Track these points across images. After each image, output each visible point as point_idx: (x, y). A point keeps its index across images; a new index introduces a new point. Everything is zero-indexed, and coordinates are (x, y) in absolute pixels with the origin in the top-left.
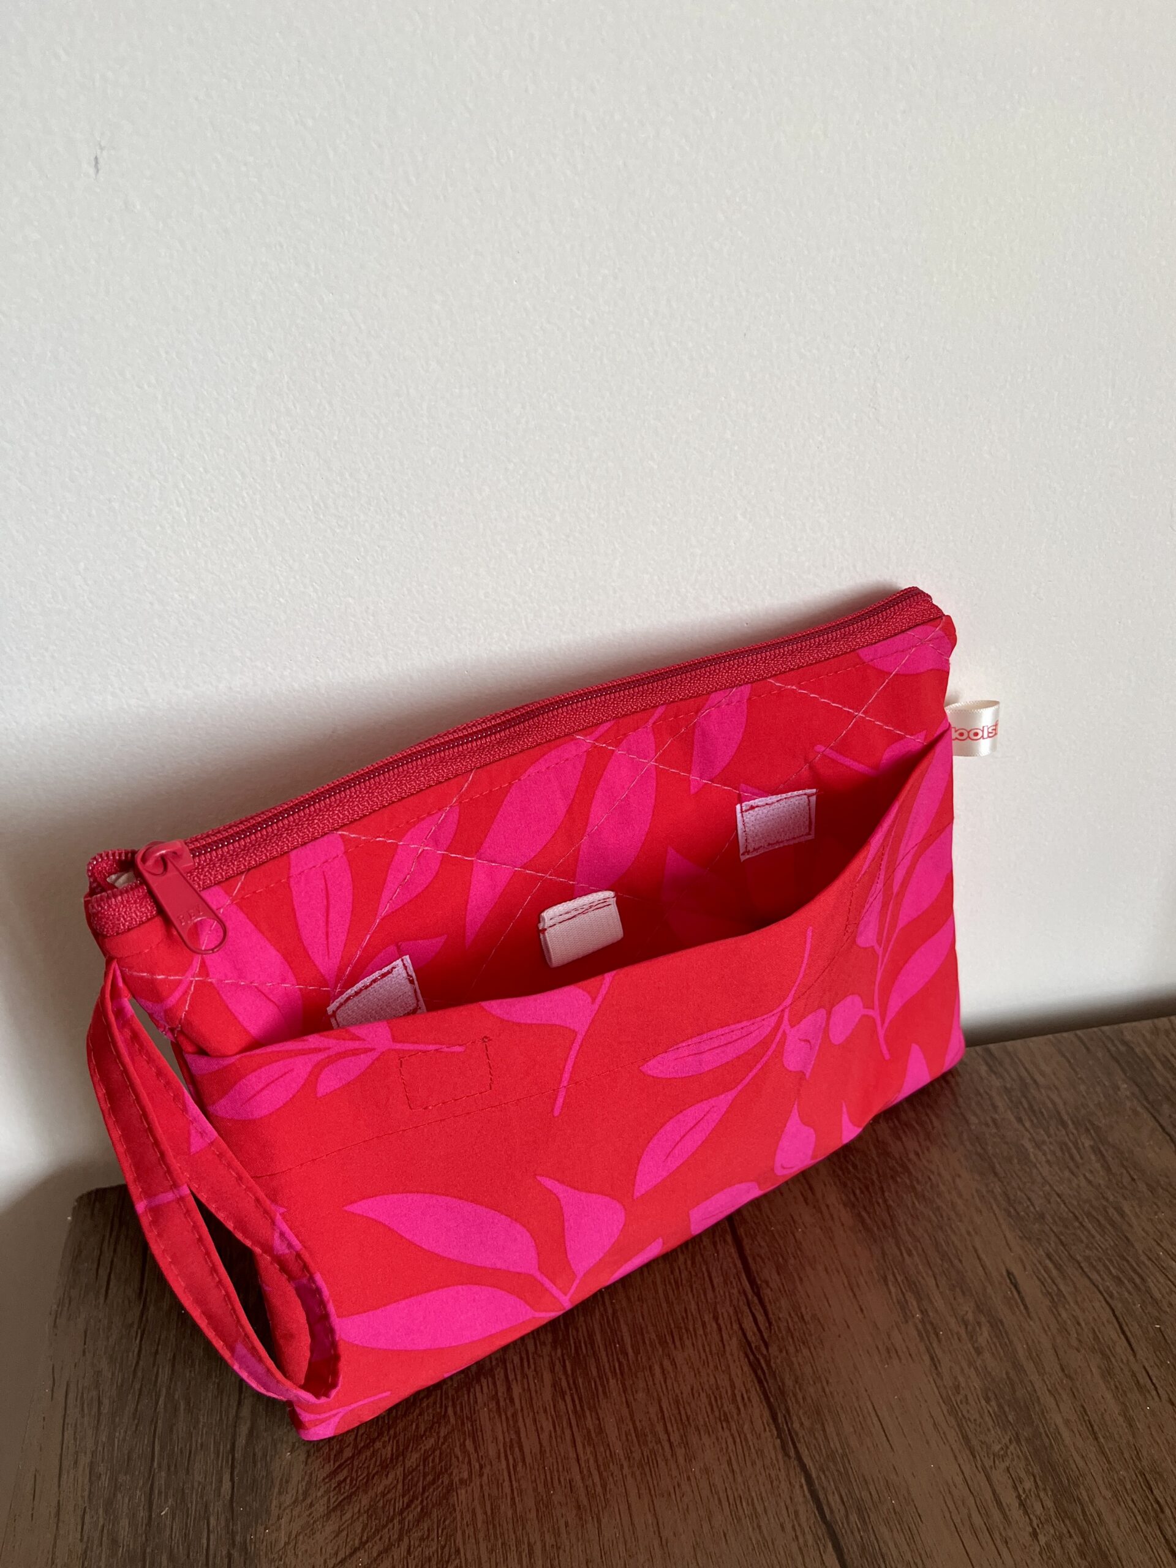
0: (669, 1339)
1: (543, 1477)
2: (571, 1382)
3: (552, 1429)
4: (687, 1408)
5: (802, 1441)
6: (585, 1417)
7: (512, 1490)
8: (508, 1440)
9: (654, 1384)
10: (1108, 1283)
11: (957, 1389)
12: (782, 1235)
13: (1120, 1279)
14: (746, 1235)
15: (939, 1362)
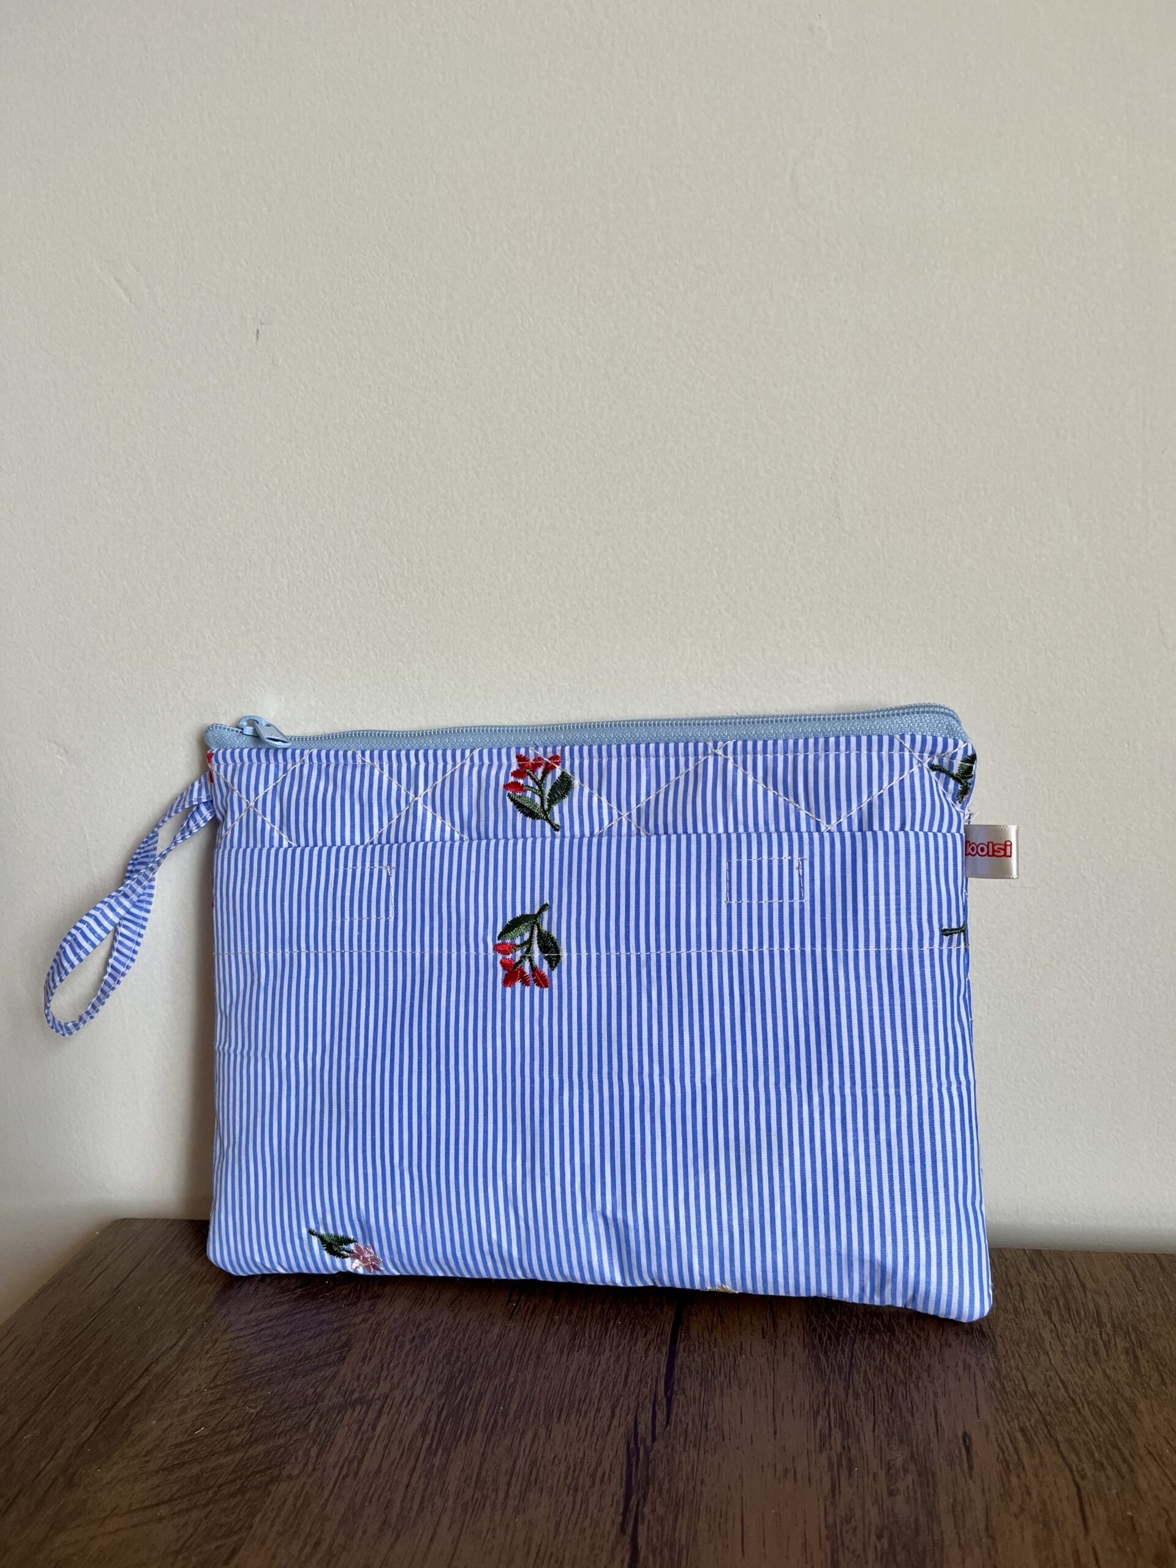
0: (556, 1413)
1: (365, 1491)
2: (439, 1426)
3: (398, 1457)
4: (541, 1470)
5: (646, 1523)
6: (435, 1454)
7: (331, 1495)
8: (352, 1455)
9: (520, 1444)
10: (1085, 1466)
11: (848, 1519)
12: (723, 1356)
13: (1102, 1465)
14: (684, 1350)
15: (840, 1493)
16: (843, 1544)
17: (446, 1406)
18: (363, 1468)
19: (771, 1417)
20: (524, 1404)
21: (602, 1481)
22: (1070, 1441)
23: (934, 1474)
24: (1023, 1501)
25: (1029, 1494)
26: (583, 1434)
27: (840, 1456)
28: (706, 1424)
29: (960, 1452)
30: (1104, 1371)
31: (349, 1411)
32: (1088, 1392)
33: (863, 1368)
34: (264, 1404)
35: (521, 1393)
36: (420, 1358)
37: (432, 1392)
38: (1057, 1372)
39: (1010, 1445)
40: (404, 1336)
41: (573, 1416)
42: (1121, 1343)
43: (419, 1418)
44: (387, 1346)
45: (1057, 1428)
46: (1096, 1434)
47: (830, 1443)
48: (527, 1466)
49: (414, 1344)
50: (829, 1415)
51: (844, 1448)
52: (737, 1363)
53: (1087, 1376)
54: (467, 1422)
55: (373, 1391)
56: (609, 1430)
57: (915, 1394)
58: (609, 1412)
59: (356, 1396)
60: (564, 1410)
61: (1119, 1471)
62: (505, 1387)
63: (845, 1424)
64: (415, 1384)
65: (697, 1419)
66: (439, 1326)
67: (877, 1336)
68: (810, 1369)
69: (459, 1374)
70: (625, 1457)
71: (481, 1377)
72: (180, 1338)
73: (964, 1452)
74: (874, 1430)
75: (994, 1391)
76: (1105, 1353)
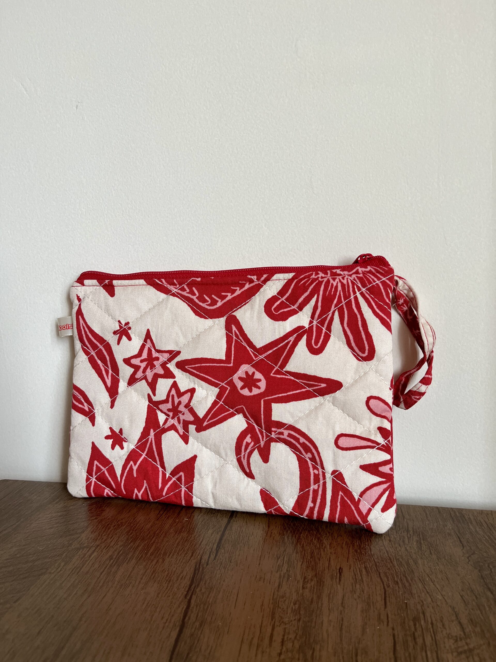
0: (168, 554)
1: (80, 579)
2: (118, 557)
3: (97, 567)
4: (157, 574)
5: (196, 595)
6: (113, 567)
7: (65, 580)
8: (78, 566)
9: (150, 565)
10: (390, 582)
11: (283, 597)
12: (244, 537)
13: (397, 583)
14: (228, 534)
15: (282, 587)
16: (278, 606)
17: (122, 550)
18: (82, 570)
19: (259, 558)
20: (155, 551)
21: (181, 579)
22: (385, 573)
23: (323, 582)
24: (360, 594)
25: (363, 591)
26: (178, 562)
27: (285, 574)
28: (231, 560)
29: (337, 574)
30: (406, 548)
31: (81, 551)
32: (397, 555)
33: (303, 543)
34: (46, 547)
35: (155, 546)
36: (115, 533)
37: (118, 544)
38: (385, 547)
39: (359, 573)
40: (111, 524)
41: (175, 555)
42: (415, 538)
43: (110, 553)
44: (103, 527)
45: (381, 567)
46: (397, 571)
47: (282, 569)
48: (151, 573)
49: (115, 527)
50: (284, 559)
51: (287, 571)
52: (249, 539)
53: (398, 550)
54: (129, 556)
56: (189, 561)
57: (322, 553)
58: (191, 554)
60: (172, 553)
61: (405, 586)
62: (149, 544)
63: (290, 563)
64: (111, 542)
65: (227, 558)
66: (127, 521)
67: (311, 532)
68: (280, 542)
69: (131, 539)
70: (193, 571)
71: (140, 540)
72: (17, 522)
73: (338, 575)
74: (302, 565)
75: (357, 553)
76: (407, 542)
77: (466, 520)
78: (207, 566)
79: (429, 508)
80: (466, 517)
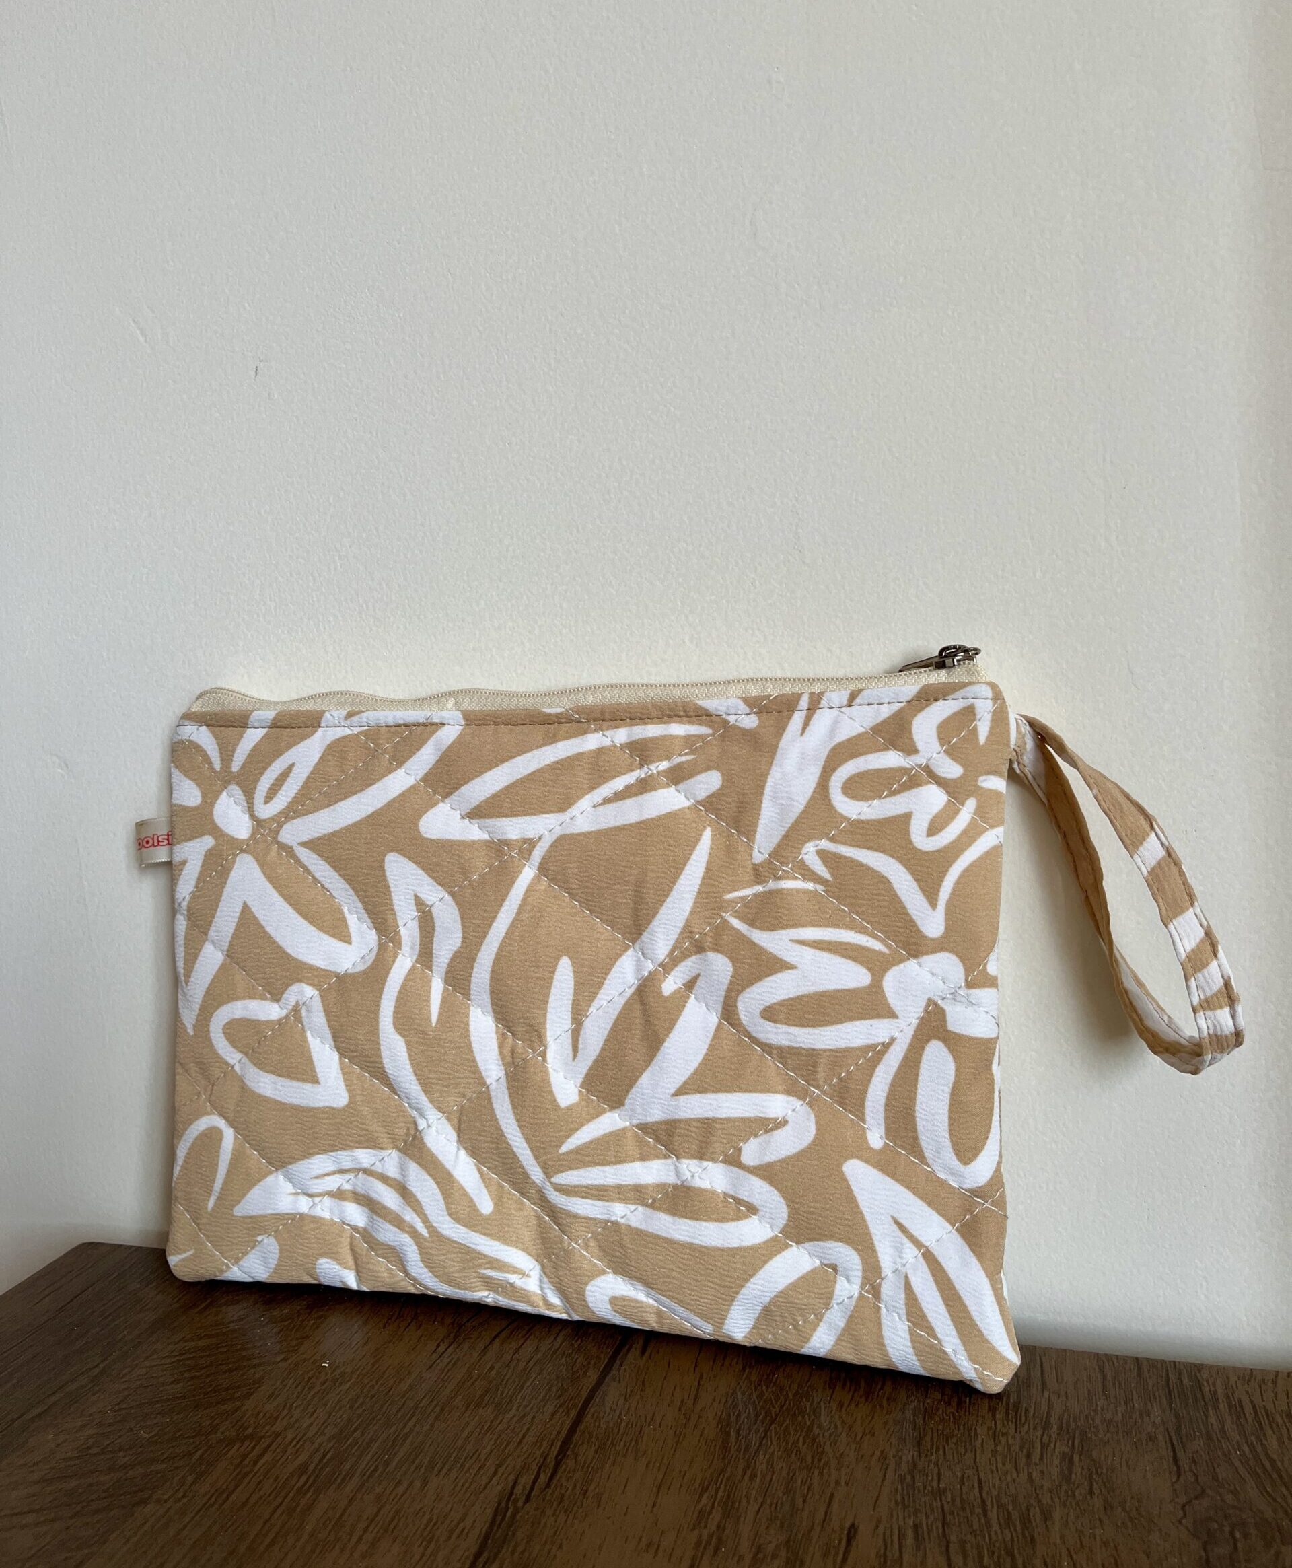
0: (438, 1467)
1: (225, 1521)
2: (319, 1467)
3: (268, 1493)
6: (305, 1494)
7: (191, 1521)
8: (224, 1487)
9: (391, 1493)
12: (630, 1425)
14: (593, 1416)
18: (233, 1498)
19: (655, 1490)
22: (962, 1543)
27: (711, 1536)
28: (587, 1491)
29: (840, 1543)
30: (1030, 1475)
33: (772, 1450)
34: (159, 1431)
35: (412, 1443)
36: (324, 1401)
37: (325, 1434)
40: (317, 1378)
41: (454, 1471)
43: (302, 1458)
49: (323, 1387)
51: (718, 1527)
52: (642, 1433)
53: (1009, 1478)
54: (348, 1466)
55: (267, 1428)
56: (485, 1488)
57: (816, 1480)
58: (492, 1471)
59: (250, 1430)
62: (398, 1436)
63: (730, 1503)
64: (311, 1424)
65: (578, 1485)
69: (358, 1420)
70: (492, 1515)
71: (378, 1424)
72: (103, 1361)
73: (844, 1543)
74: (758, 1512)
75: (902, 1485)
76: (1038, 1457)
77: (1203, 1398)
78: (525, 1503)
79: (1115, 1361)
80: (1206, 1389)
